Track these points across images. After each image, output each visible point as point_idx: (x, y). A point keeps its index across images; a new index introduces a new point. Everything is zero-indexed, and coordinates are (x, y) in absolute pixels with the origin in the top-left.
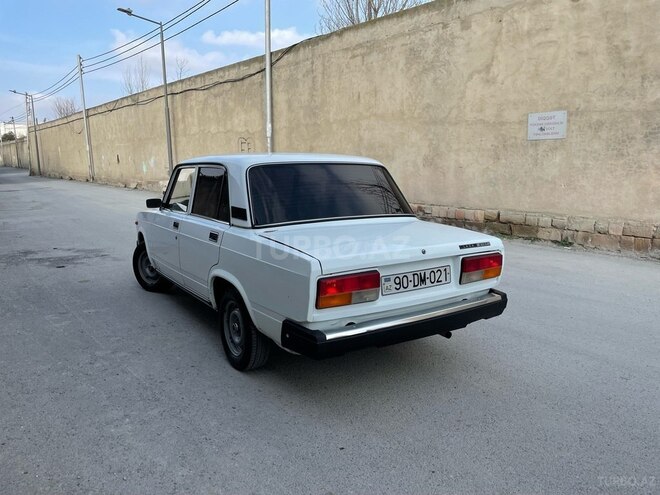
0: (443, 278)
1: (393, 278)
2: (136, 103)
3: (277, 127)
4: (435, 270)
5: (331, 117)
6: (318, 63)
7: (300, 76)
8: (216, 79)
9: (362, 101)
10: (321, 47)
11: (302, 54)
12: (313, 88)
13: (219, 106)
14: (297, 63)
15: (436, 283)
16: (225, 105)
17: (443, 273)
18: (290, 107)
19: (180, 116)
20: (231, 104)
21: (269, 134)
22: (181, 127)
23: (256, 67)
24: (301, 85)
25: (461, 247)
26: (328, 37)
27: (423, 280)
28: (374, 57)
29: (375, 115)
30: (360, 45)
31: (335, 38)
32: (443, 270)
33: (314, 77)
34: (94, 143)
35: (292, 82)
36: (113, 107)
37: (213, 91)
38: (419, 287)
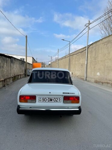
0: (58, 100)
1: (42, 98)
2: (65, 58)
3: (88, 62)
4: (56, 98)
5: (99, 60)
6: (97, 47)
7: (93, 50)
8: (78, 52)
9: (106, 55)
10: (98, 43)
11: (94, 45)
12: (96, 53)
13: (78, 58)
14: (93, 47)
15: (55, 102)
16: (79, 57)
17: (59, 99)
18: (91, 57)
19: (71, 60)
20: (80, 57)
21: (86, 64)
22: (72, 62)
23: (85, 49)
24: (93, 52)
25: (63, 93)
26: (99, 41)
27: (51, 100)
28: (109, 44)
29: (109, 59)
30: (106, 42)
31: (101, 41)
32: (58, 98)
33: (96, 50)
34: (59, 66)
35: (92, 52)
36: (62, 58)
37: (77, 54)
38: (50, 101)
